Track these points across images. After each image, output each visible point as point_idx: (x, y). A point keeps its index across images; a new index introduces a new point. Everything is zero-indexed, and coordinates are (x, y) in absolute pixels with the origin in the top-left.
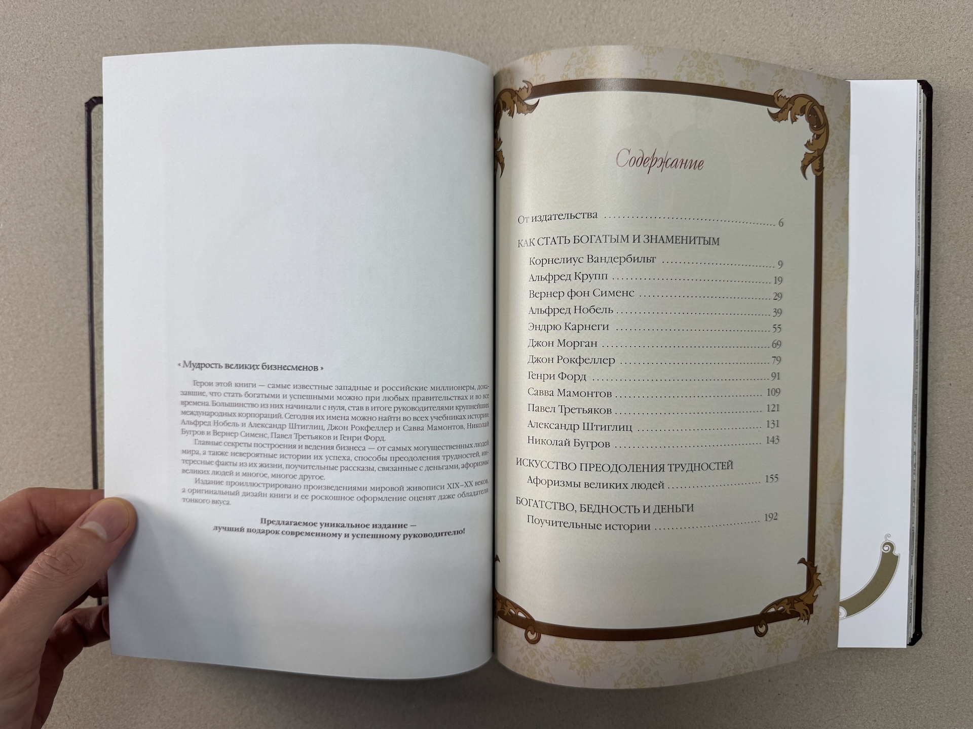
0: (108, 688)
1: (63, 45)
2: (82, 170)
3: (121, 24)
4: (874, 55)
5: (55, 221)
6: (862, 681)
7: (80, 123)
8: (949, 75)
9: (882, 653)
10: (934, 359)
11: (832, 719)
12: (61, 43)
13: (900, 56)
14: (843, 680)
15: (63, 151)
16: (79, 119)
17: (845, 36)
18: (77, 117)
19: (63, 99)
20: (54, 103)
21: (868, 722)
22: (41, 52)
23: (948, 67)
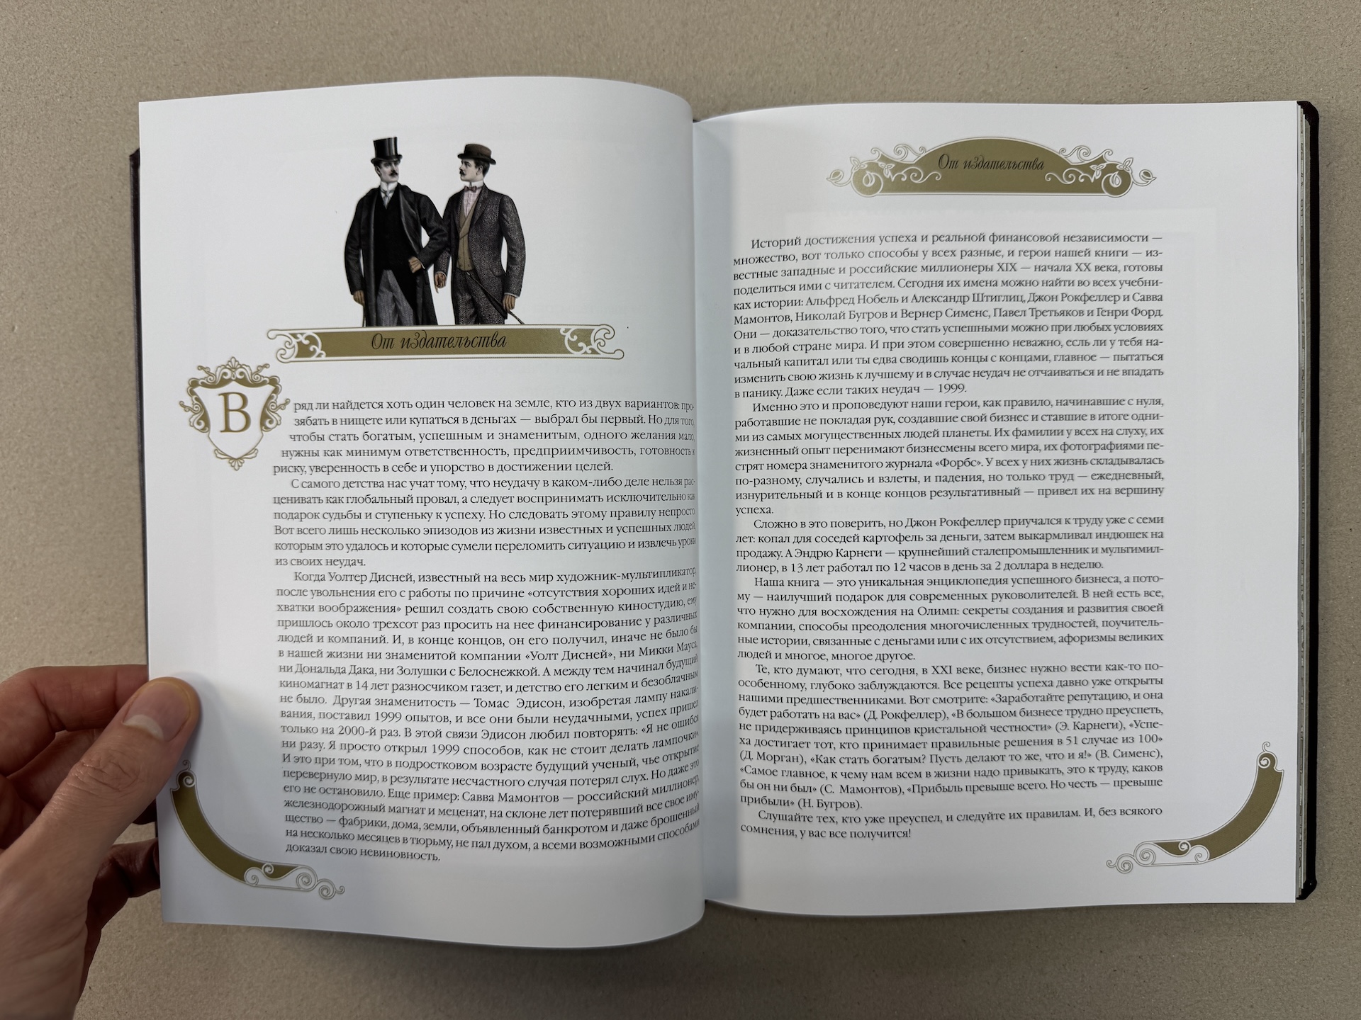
0: (173, 972)
1: (98, 75)
2: (126, 249)
3: (179, 45)
4: (1235, 67)
5: (91, 320)
6: (1232, 950)
7: (123, 184)
8: (1341, 93)
9: (1260, 911)
10: (1326, 495)
11: (1192, 1005)
12: (95, 73)
13: (1271, 68)
14: (1205, 949)
15: (100, 223)
16: (121, 178)
17: (1193, 42)
18: (119, 175)
19: (99, 150)
20: (87, 156)
21: (1243, 1009)
22: (68, 86)
23: (1340, 82)
